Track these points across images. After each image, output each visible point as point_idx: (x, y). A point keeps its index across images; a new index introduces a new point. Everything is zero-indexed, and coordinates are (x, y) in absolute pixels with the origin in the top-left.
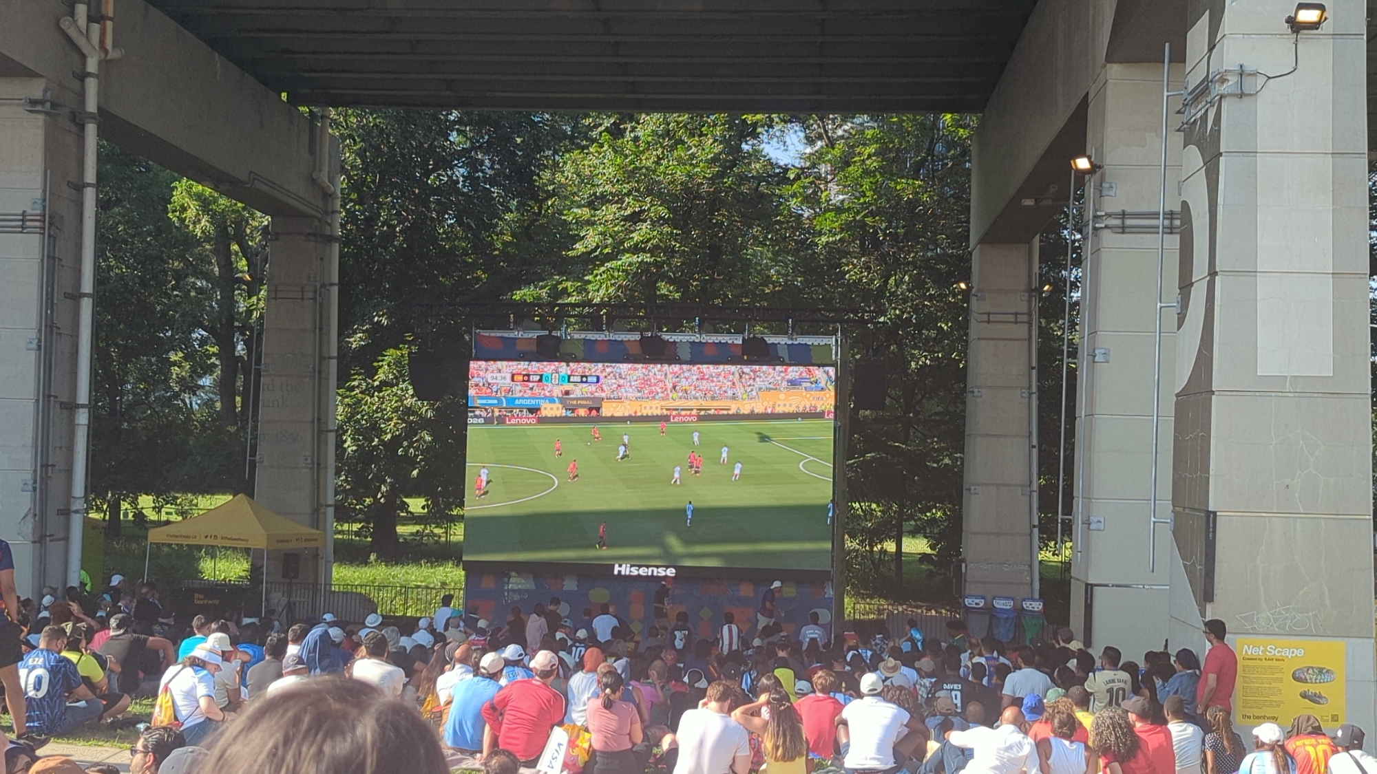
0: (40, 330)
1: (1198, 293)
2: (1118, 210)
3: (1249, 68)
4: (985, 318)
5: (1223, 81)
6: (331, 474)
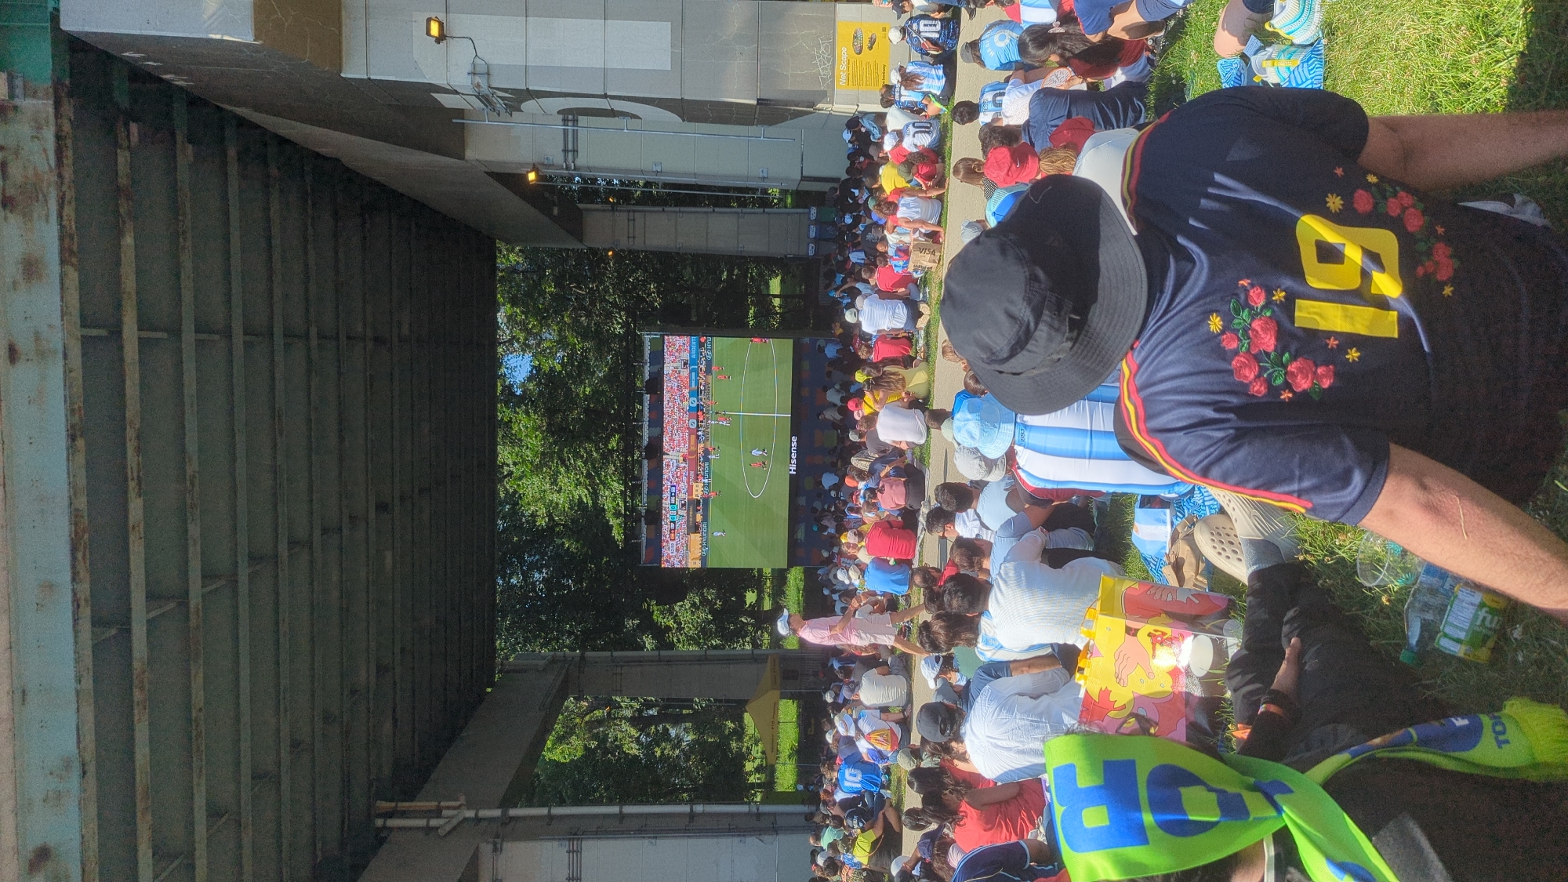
0: (644, 837)
1: (618, 105)
2: (562, 154)
3: (470, 68)
4: (631, 240)
5: (478, 85)
6: (733, 652)
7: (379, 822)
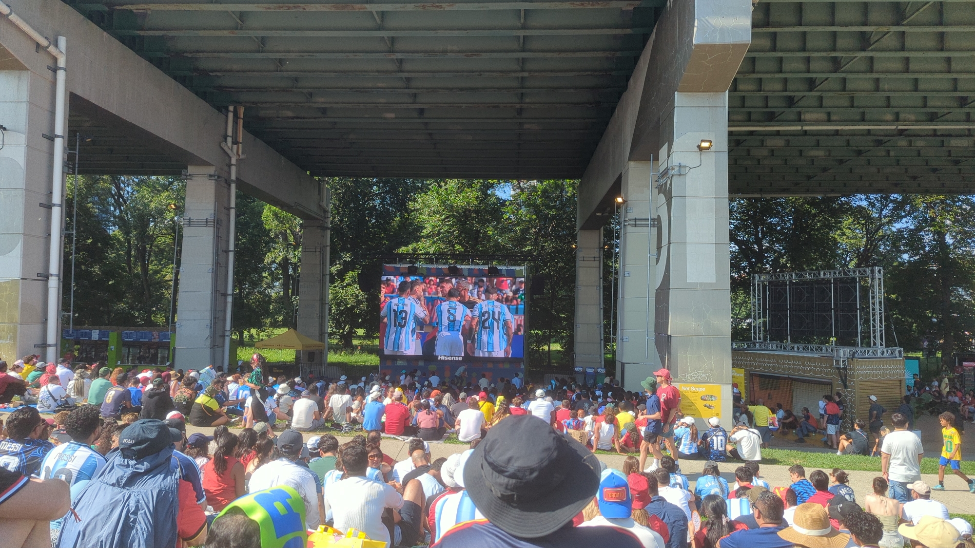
0: (213, 265)
1: (664, 251)
2: (634, 218)
3: (682, 164)
4: (582, 259)
5: (673, 169)
6: (327, 320)
7: (231, 108)
